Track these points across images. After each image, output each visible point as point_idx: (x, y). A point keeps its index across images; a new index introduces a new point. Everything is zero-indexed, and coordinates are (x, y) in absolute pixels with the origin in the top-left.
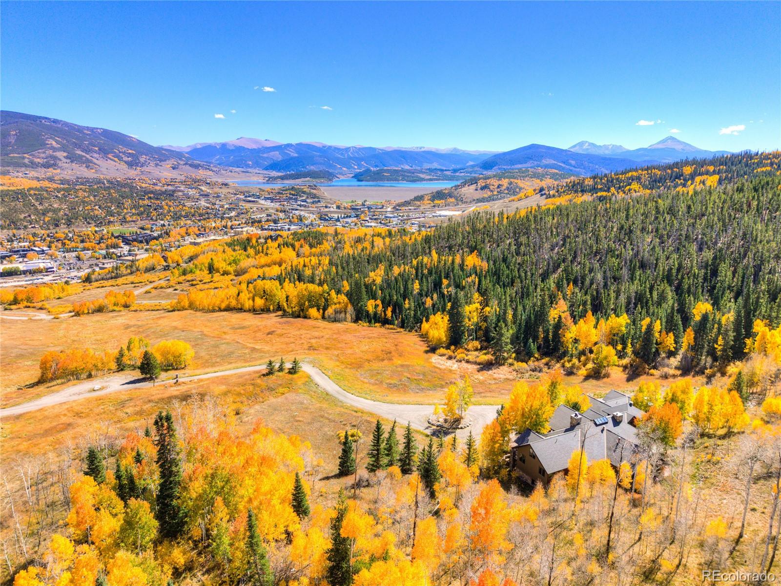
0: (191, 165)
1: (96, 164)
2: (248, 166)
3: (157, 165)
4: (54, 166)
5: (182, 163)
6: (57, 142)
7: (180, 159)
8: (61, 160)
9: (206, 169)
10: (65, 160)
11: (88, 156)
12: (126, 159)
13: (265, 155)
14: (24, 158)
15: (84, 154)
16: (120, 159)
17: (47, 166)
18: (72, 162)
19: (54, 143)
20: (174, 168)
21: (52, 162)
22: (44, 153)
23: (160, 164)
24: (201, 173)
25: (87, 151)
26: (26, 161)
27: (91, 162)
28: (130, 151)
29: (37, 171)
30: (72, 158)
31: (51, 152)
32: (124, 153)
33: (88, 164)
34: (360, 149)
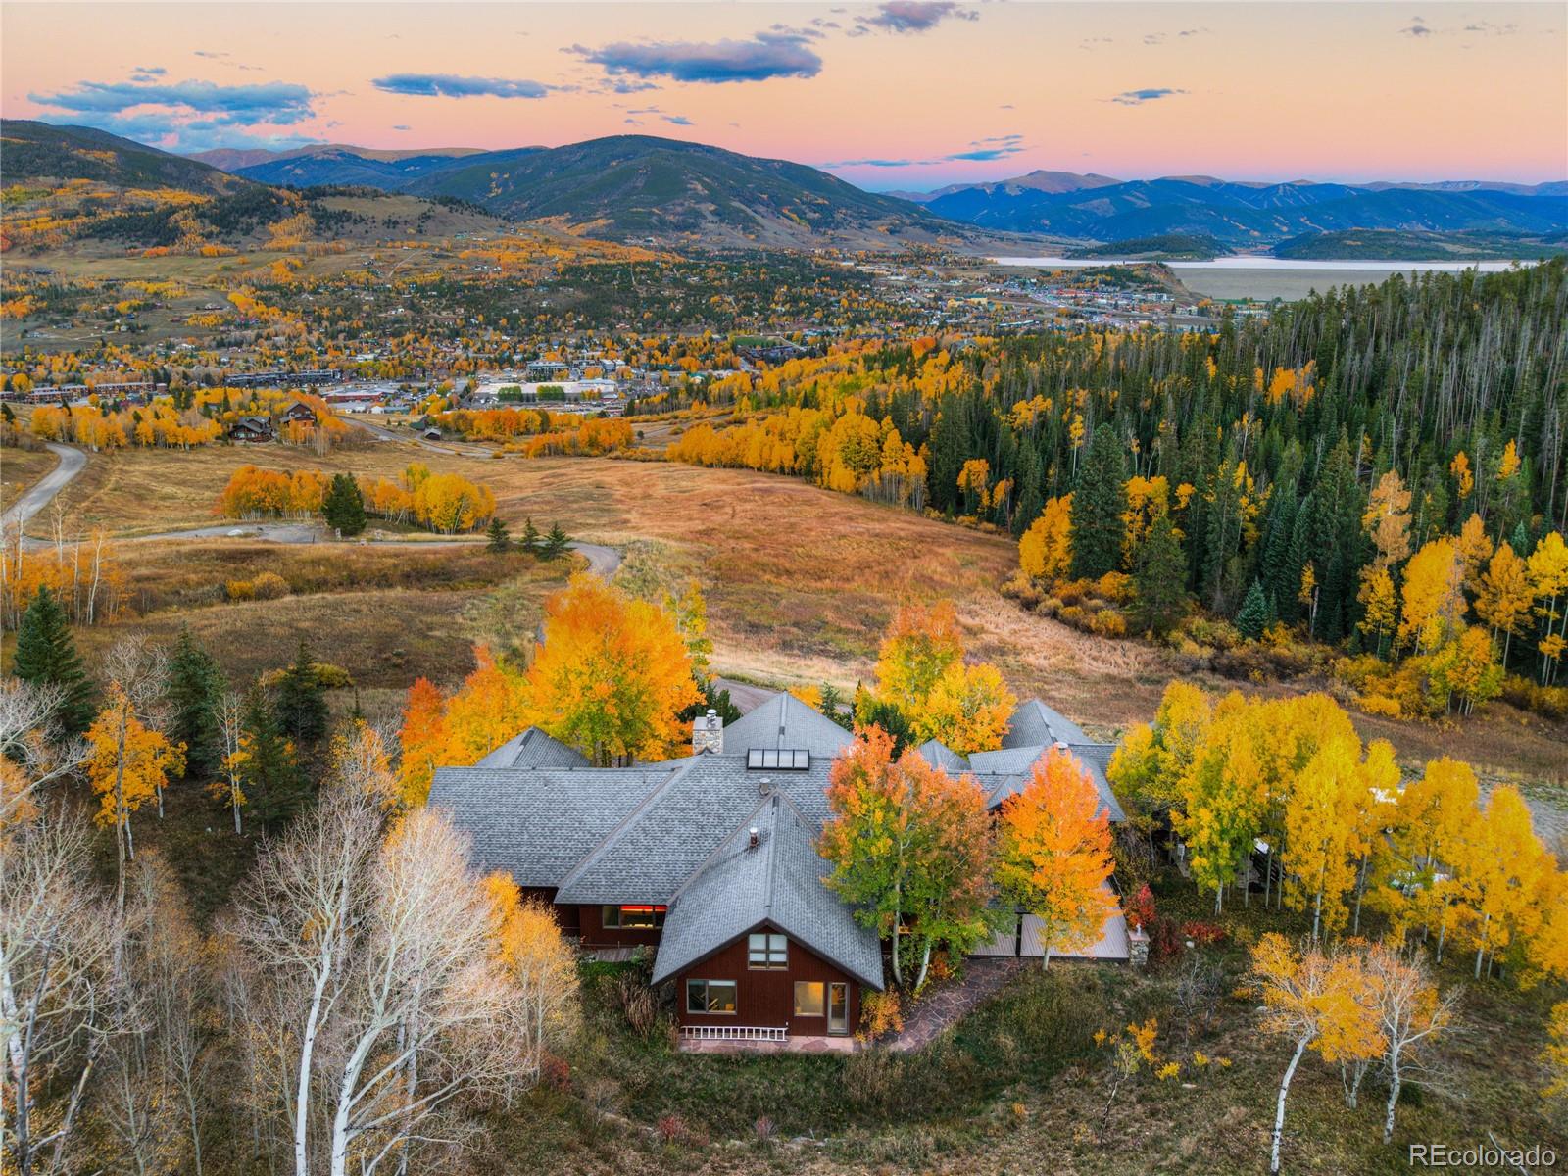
0: (925, 227)
1: (758, 225)
2: (1041, 229)
3: (862, 227)
4: (693, 227)
5: (908, 221)
6: (705, 186)
7: (909, 215)
8: (704, 217)
9: (953, 233)
10: (710, 217)
11: (749, 210)
12: (811, 215)
13: (1080, 206)
14: (651, 213)
15: (743, 207)
16: (801, 215)
17: (681, 227)
18: (722, 221)
19: (699, 187)
20: (891, 232)
21: (692, 221)
22: (682, 205)
23: (869, 224)
24: (941, 242)
25: (749, 202)
26: (653, 220)
27: (753, 220)
28: (820, 201)
29: (666, 238)
30: (721, 214)
31: (691, 203)
32: (810, 204)
33: (747, 224)
34: (1303, 188)
